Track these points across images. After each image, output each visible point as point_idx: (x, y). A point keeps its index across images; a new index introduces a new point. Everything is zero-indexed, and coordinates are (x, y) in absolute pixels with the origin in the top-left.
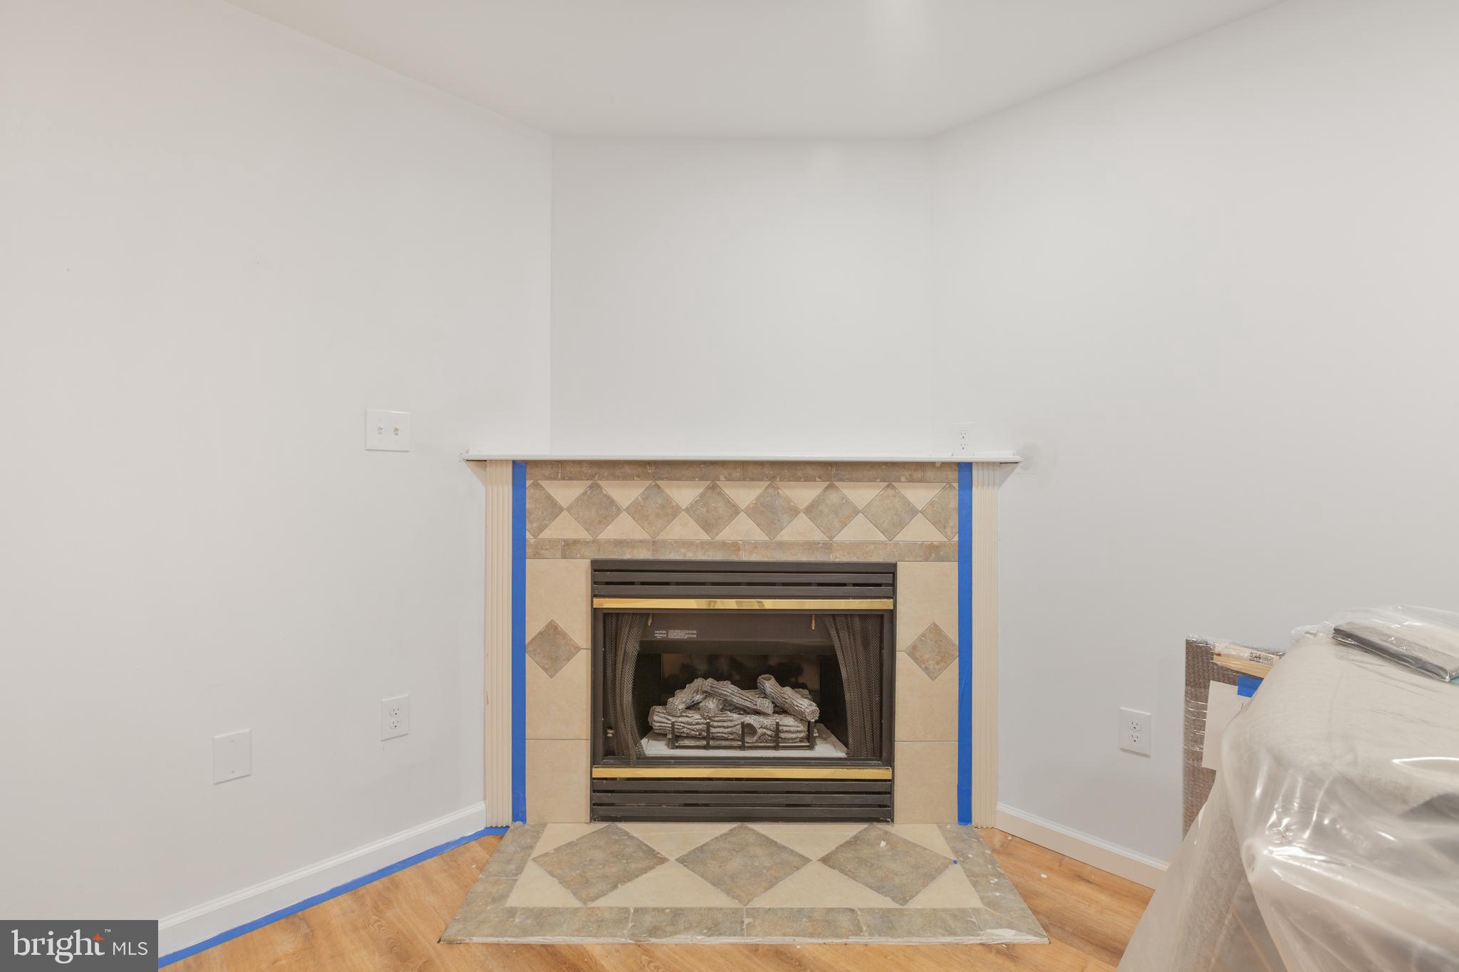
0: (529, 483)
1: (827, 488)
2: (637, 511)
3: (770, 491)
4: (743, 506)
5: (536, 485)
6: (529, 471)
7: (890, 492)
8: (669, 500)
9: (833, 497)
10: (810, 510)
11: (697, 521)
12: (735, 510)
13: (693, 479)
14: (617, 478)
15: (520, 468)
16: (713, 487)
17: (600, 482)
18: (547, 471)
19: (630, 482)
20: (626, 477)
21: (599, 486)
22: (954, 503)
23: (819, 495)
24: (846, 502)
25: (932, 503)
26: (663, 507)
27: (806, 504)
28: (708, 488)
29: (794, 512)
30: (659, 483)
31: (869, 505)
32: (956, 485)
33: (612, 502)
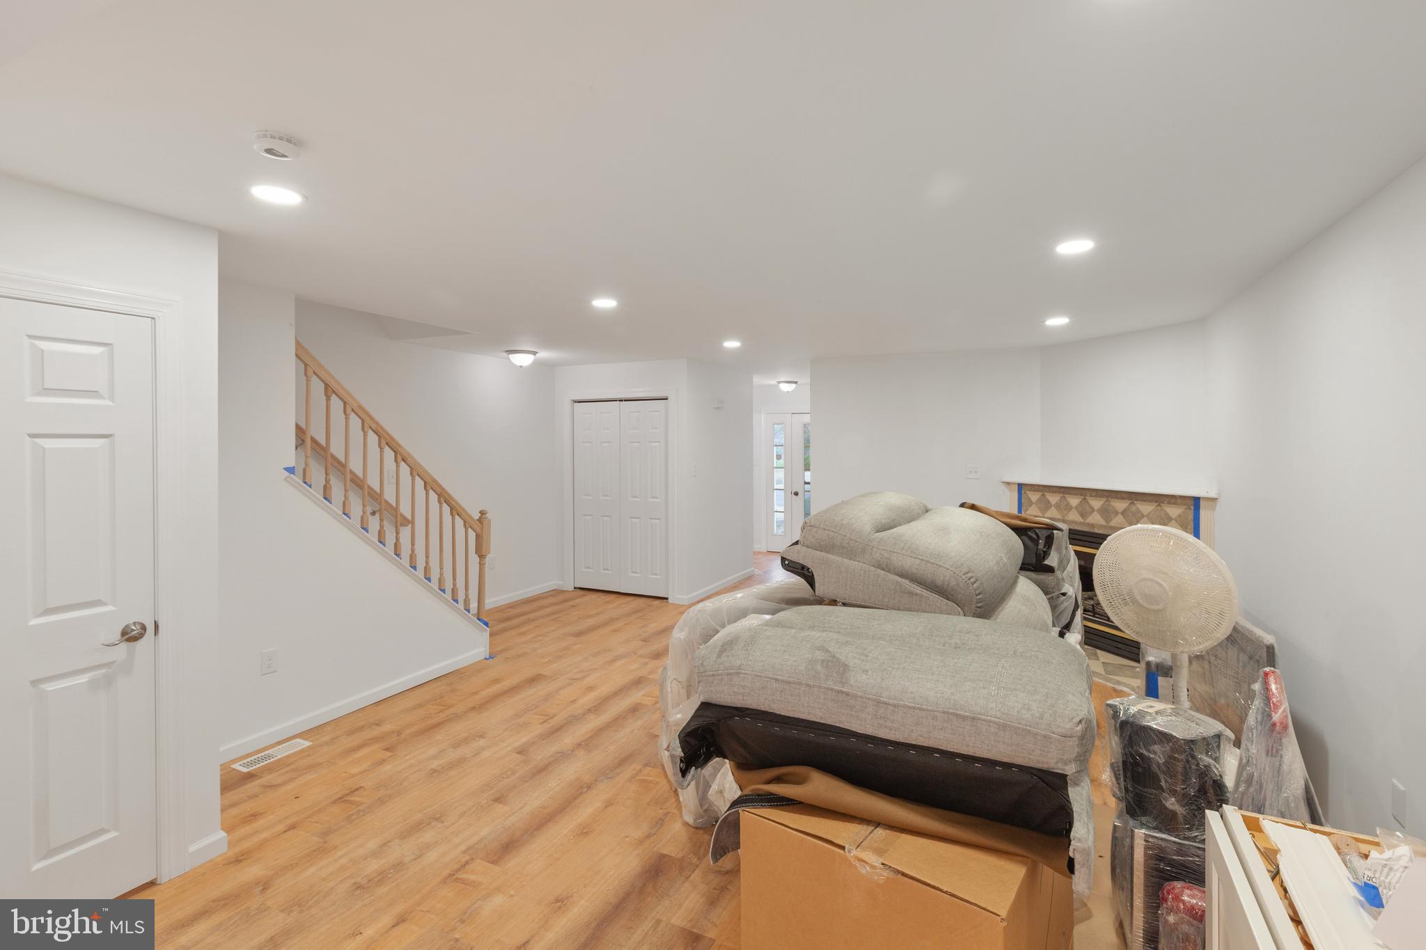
0: (1023, 492)
1: (1131, 503)
2: (1057, 506)
3: (1107, 503)
4: (1096, 508)
5: (1025, 493)
6: (1024, 487)
7: (1159, 508)
8: (1068, 503)
9: (1134, 508)
10: (1123, 513)
11: (1078, 512)
12: (1093, 510)
13: (1076, 495)
14: (1051, 492)
15: (1021, 486)
16: (1085, 499)
17: (1046, 494)
18: (1029, 488)
19: (1054, 494)
20: (1054, 492)
21: (1045, 496)
22: (1191, 517)
23: (1128, 507)
24: (1138, 511)
25: (1179, 516)
26: (1066, 506)
27: (1121, 510)
28: (1083, 499)
29: (1116, 513)
30: (1066, 495)
31: (1149, 513)
32: (1192, 507)
33: (1049, 502)
